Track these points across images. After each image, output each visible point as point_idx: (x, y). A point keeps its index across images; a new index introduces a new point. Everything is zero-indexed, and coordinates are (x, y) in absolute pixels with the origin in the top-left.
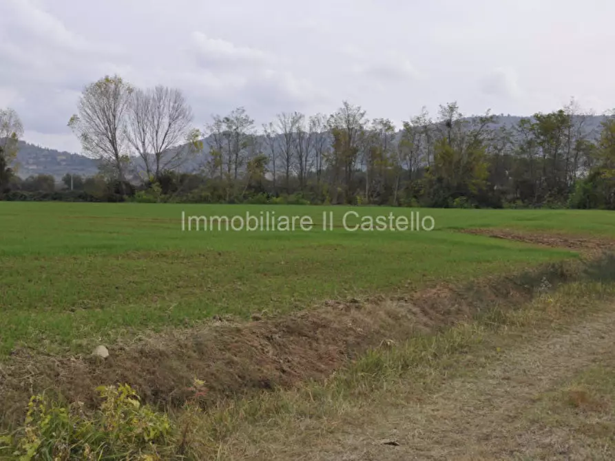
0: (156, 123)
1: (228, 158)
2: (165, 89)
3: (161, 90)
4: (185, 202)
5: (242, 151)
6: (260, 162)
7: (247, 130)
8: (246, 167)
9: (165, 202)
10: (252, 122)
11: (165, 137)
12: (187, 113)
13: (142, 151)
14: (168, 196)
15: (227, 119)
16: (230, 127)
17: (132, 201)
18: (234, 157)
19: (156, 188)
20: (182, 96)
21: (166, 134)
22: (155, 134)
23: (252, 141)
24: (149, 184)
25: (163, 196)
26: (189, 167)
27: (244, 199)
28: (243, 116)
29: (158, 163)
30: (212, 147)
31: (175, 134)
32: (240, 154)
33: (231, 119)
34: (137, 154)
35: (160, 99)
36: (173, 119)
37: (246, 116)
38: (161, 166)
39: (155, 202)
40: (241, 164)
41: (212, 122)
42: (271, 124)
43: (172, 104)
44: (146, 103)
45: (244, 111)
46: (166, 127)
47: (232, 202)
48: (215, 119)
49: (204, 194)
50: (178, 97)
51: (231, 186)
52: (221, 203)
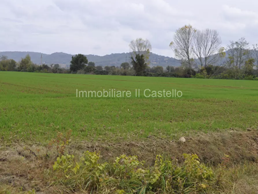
0: (205, 44)
1: (236, 59)
2: (210, 30)
3: (208, 30)
4: (217, 78)
5: (242, 56)
6: (251, 62)
7: (246, 47)
8: (244, 63)
9: (208, 78)
10: (248, 44)
11: (209, 51)
12: (219, 40)
13: (199, 56)
14: (210, 75)
15: (237, 43)
16: (237, 46)
17: (194, 78)
18: (239, 59)
19: (205, 72)
20: (217, 32)
21: (210, 49)
22: (205, 49)
23: (248, 52)
24: (202, 71)
25: (208, 76)
26: (219, 63)
27: (243, 78)
28: (244, 41)
29: (206, 61)
30: (229, 55)
31: (214, 49)
32: (242, 58)
33: (239, 42)
34: (197, 58)
35: (207, 34)
36: (213, 43)
37: (245, 41)
38: (207, 63)
39: (204, 78)
40: (242, 62)
41: (230, 44)
42: (256, 44)
43: (212, 37)
44: (202, 37)
45: (244, 39)
46: (210, 46)
47: (237, 79)
48: (231, 42)
49: (225, 75)
50: (215, 33)
51: (238, 72)
52: (233, 79)
